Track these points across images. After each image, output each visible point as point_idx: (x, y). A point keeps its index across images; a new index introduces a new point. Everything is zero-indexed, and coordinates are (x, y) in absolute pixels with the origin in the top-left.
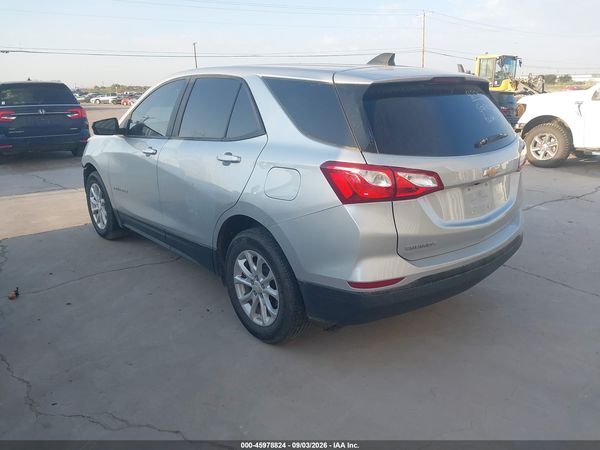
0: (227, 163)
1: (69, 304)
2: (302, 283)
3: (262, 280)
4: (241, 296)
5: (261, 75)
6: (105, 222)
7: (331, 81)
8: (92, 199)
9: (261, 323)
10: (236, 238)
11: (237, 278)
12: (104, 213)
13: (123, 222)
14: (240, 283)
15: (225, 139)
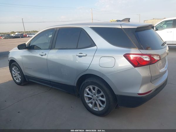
0: (80, 56)
1: (19, 112)
2: (117, 95)
3: (97, 95)
4: (87, 101)
5: (89, 26)
6: (20, 79)
7: (121, 27)
8: (13, 72)
9: (97, 110)
10: (86, 81)
11: (85, 95)
12: (19, 77)
13: (28, 79)
14: (86, 97)
15: (77, 48)
